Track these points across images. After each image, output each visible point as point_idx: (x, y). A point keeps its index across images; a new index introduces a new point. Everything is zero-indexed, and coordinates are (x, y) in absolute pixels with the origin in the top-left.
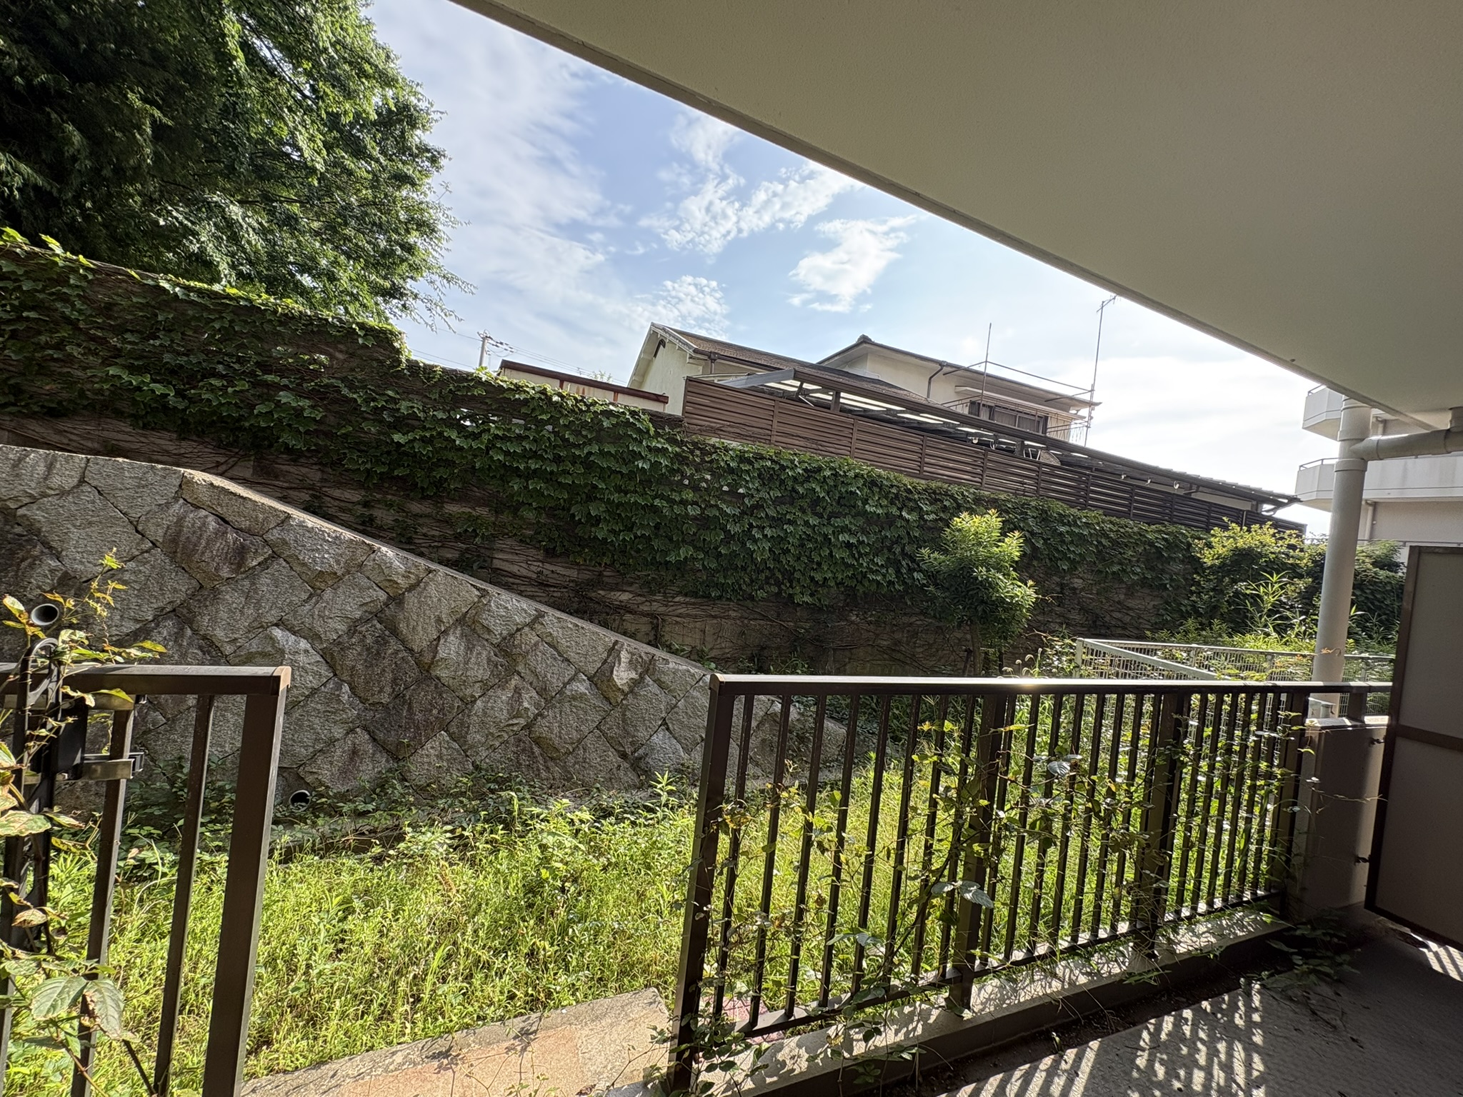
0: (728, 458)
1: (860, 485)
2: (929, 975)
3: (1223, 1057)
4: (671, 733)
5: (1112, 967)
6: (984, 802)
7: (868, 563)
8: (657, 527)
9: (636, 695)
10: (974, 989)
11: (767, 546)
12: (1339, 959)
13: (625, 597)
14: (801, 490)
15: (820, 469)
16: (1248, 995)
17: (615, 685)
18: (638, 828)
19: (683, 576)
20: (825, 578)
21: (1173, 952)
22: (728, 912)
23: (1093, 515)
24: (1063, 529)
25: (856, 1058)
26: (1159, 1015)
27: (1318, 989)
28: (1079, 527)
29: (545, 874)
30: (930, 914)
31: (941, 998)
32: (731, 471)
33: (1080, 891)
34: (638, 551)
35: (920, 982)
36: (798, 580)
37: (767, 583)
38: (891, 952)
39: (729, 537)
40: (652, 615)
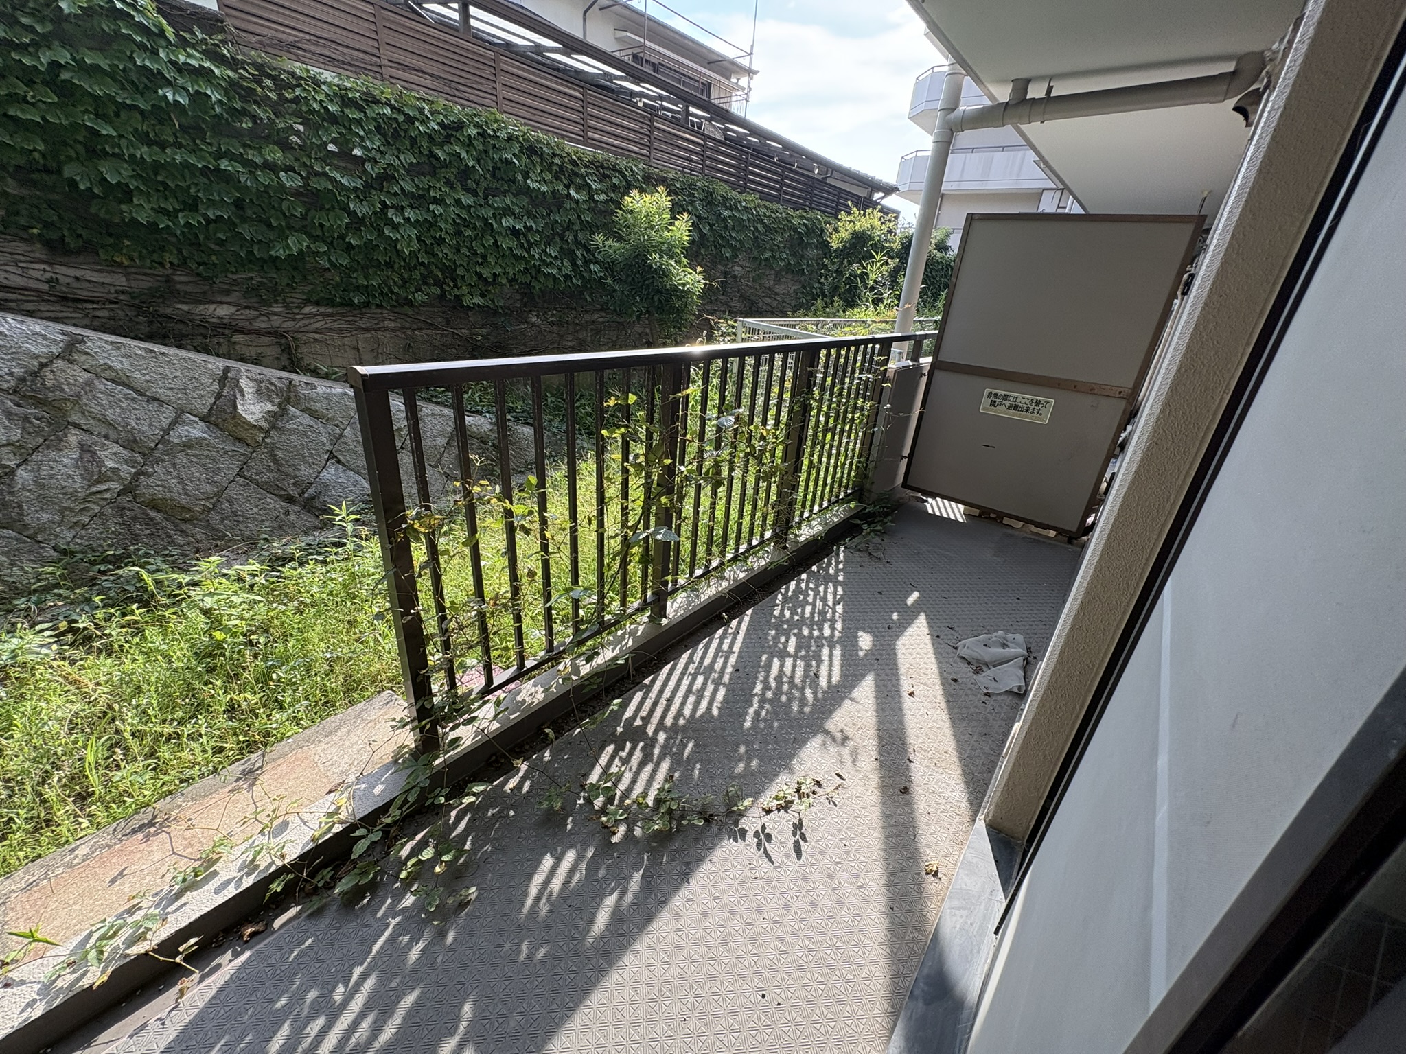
0: (322, 97)
1: (516, 151)
2: (634, 604)
3: (822, 594)
4: (344, 465)
5: (758, 562)
6: (667, 462)
7: (540, 254)
8: (239, 204)
9: (282, 431)
10: (669, 604)
11: (414, 233)
12: (885, 520)
13: (224, 311)
14: (440, 154)
15: (460, 126)
16: (838, 555)
17: (246, 422)
18: (331, 566)
19: (305, 278)
20: (495, 274)
21: (797, 542)
22: (441, 608)
23: (750, 199)
24: (726, 213)
25: (583, 677)
26: (788, 582)
27: (874, 540)
28: (739, 211)
29: (219, 635)
30: (630, 561)
31: (645, 618)
32: (333, 119)
33: (741, 516)
34: (221, 243)
35: (628, 611)
36: (463, 277)
37: (426, 283)
38: (602, 596)
39: (357, 223)
40: (277, 334)
